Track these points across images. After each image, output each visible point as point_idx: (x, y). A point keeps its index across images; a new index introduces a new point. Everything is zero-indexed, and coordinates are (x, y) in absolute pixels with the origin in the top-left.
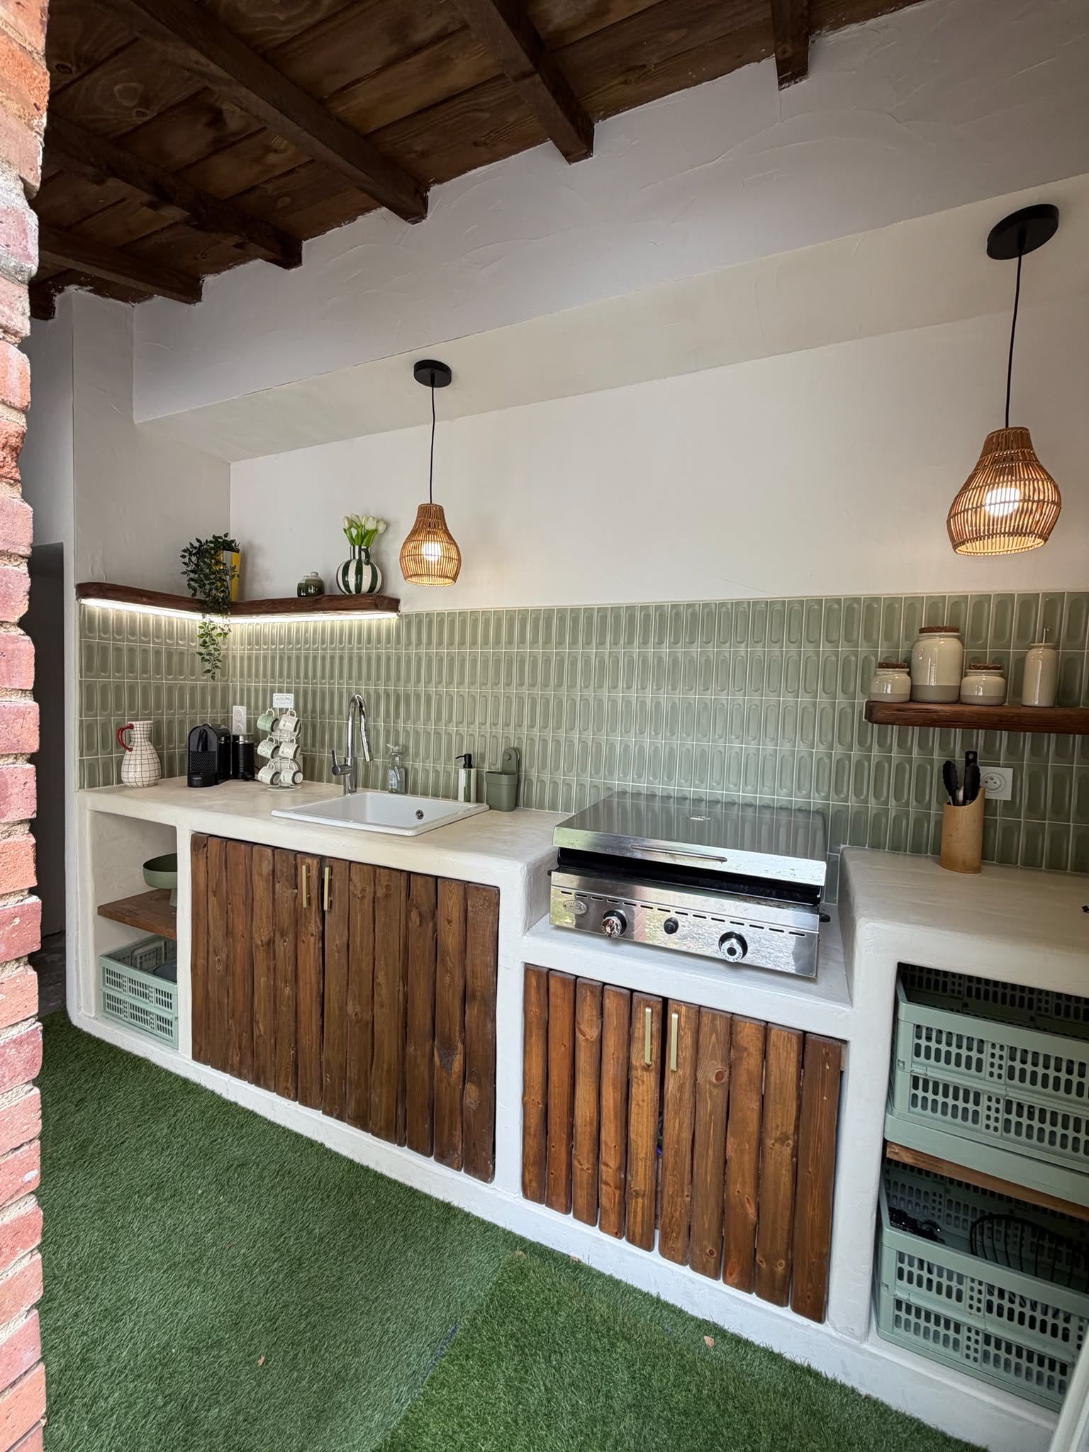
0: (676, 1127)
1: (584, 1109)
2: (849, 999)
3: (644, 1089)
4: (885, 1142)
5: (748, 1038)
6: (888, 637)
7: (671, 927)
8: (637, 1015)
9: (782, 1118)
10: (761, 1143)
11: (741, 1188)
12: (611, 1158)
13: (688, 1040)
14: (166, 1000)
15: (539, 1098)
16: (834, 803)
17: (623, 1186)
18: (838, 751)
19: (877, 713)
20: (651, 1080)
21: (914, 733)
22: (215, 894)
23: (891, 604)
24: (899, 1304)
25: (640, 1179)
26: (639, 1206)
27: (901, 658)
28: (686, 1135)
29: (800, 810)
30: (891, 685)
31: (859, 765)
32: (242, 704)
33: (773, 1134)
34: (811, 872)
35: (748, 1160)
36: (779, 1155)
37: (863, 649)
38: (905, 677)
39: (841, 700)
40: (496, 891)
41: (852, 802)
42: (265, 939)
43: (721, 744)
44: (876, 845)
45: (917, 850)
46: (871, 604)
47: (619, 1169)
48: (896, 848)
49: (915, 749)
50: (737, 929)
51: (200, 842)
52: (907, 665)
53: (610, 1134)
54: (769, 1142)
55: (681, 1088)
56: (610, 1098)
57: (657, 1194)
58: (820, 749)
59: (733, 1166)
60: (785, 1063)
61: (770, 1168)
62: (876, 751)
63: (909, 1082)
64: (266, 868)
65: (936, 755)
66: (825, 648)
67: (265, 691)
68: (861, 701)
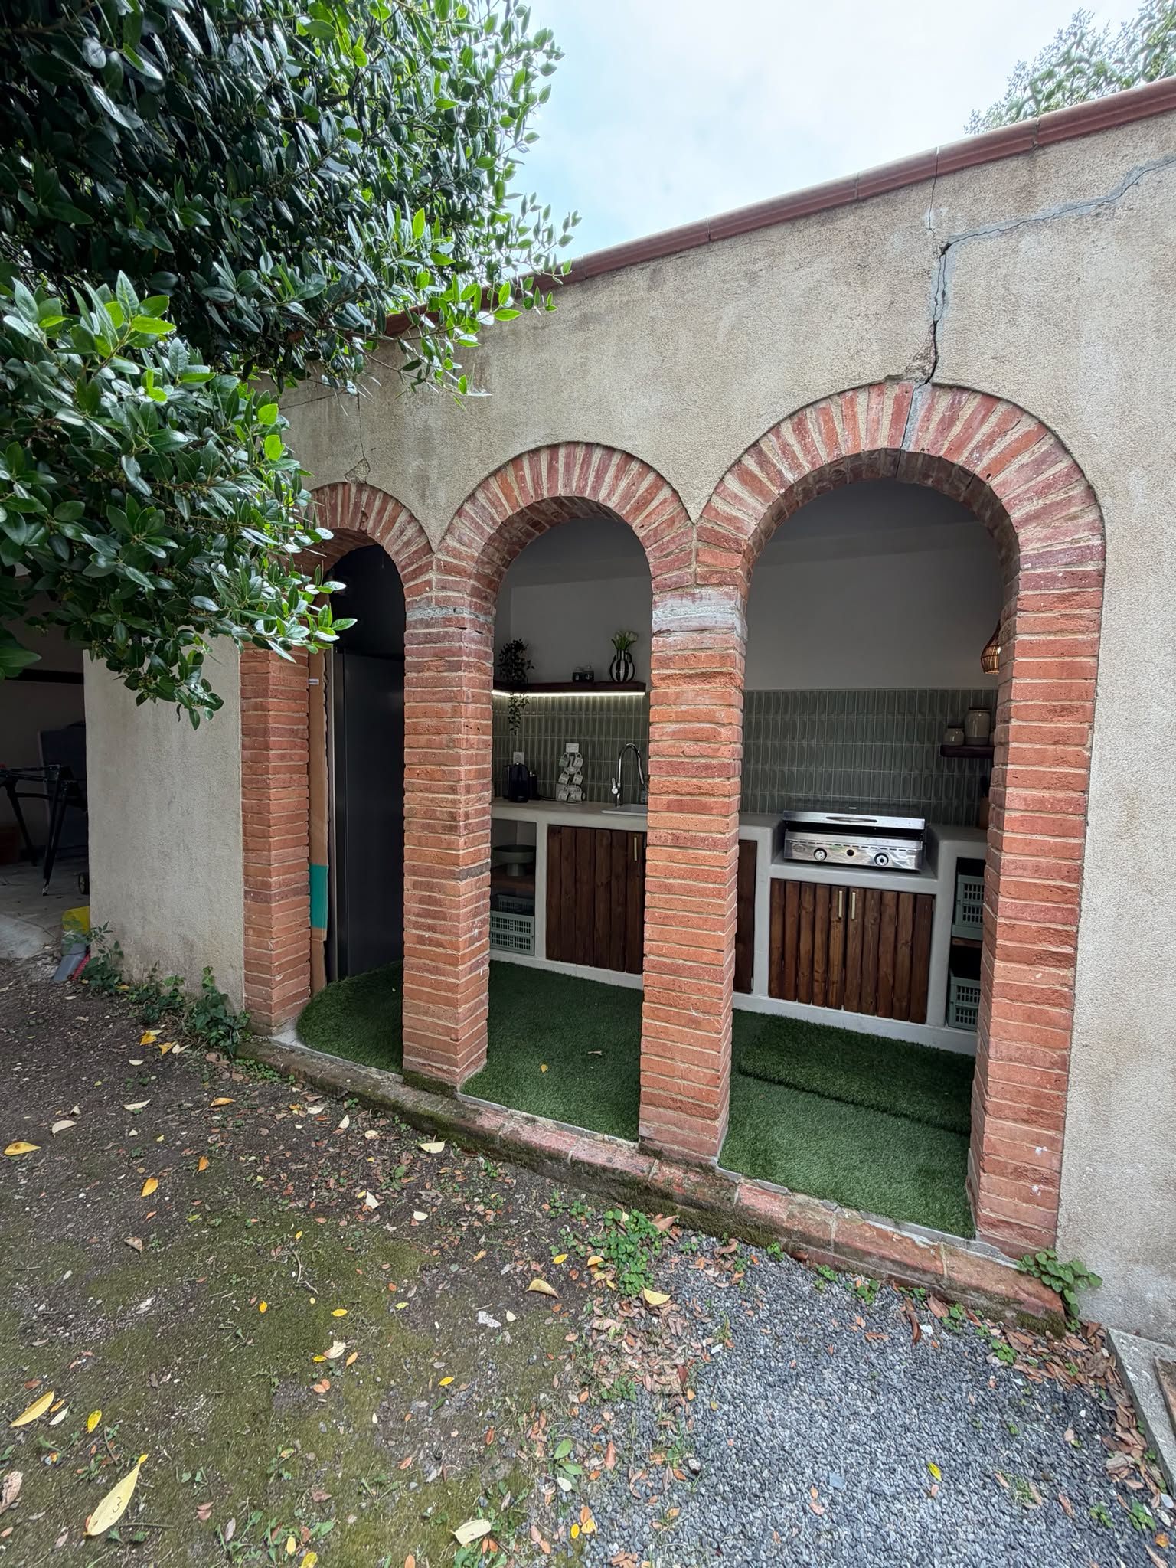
0: (854, 947)
1: (805, 947)
2: (936, 877)
3: (837, 931)
4: (952, 938)
5: (889, 899)
6: (952, 711)
7: (850, 853)
8: (835, 896)
9: (905, 934)
10: (896, 947)
11: (885, 969)
12: (819, 968)
13: (860, 905)
14: (527, 927)
15: (779, 945)
16: (924, 800)
17: (826, 981)
18: (926, 773)
19: (945, 751)
20: (841, 926)
21: (966, 762)
22: (567, 859)
23: (955, 693)
24: (959, 987)
25: (835, 974)
26: (834, 990)
27: (959, 722)
28: (858, 951)
29: (904, 806)
30: (954, 737)
31: (937, 780)
32: (520, 751)
33: (901, 942)
34: (917, 824)
35: (889, 956)
36: (904, 952)
37: (939, 717)
38: (961, 733)
39: (927, 745)
40: (755, 843)
41: (933, 801)
42: (604, 881)
43: (858, 770)
44: (946, 823)
45: (968, 823)
46: (944, 693)
47: (824, 972)
48: (957, 823)
49: (967, 770)
50: (884, 851)
51: (554, 831)
52: (962, 726)
53: (819, 956)
54: (899, 946)
55: (856, 928)
56: (819, 938)
57: (844, 982)
58: (915, 773)
59: (882, 961)
60: (906, 908)
61: (900, 958)
62: (946, 773)
63: (962, 909)
64: (605, 842)
65: (978, 774)
66: (918, 717)
67: (559, 742)
68: (938, 745)
